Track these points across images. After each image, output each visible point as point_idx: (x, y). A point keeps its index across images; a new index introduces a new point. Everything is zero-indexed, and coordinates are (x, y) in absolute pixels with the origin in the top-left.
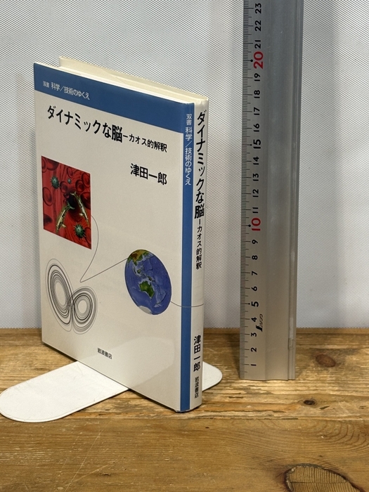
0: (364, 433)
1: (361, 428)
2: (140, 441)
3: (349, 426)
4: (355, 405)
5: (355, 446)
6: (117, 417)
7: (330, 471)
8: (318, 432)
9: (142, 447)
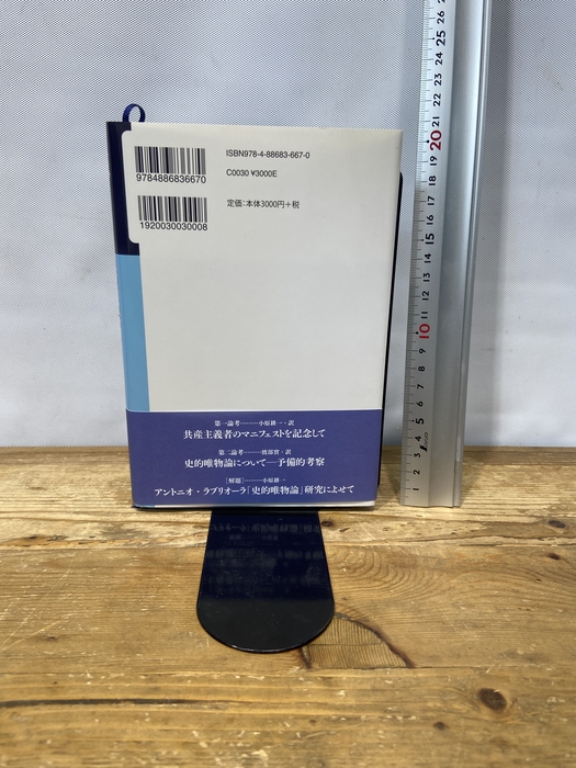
0: (393, 563)
1: (388, 557)
2: (117, 582)
3: (375, 554)
4: (378, 526)
5: (386, 583)
6: (101, 547)
7: (358, 623)
8: (340, 563)
9: (116, 590)
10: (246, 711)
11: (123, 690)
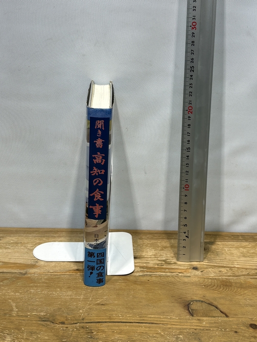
0: (222, 284)
3: (215, 281)
4: (216, 270)
5: (219, 291)
7: (209, 304)
8: (201, 284)
9: (118, 290)
10: (174, 326)
11: (133, 320)
